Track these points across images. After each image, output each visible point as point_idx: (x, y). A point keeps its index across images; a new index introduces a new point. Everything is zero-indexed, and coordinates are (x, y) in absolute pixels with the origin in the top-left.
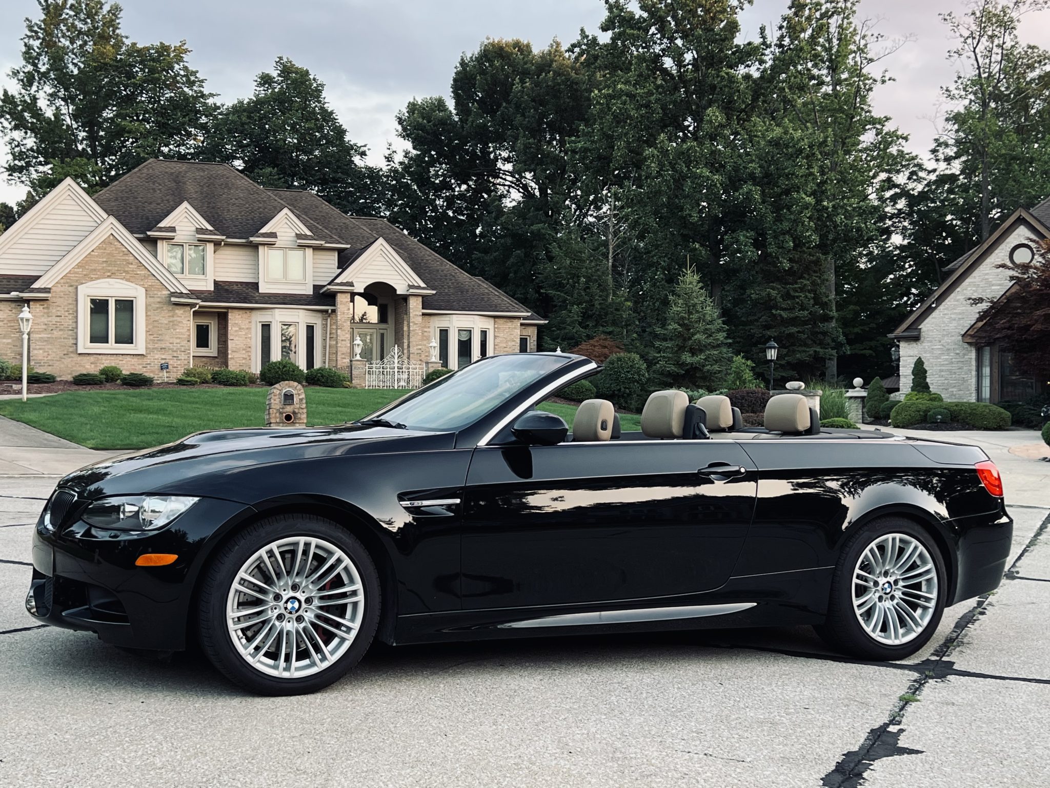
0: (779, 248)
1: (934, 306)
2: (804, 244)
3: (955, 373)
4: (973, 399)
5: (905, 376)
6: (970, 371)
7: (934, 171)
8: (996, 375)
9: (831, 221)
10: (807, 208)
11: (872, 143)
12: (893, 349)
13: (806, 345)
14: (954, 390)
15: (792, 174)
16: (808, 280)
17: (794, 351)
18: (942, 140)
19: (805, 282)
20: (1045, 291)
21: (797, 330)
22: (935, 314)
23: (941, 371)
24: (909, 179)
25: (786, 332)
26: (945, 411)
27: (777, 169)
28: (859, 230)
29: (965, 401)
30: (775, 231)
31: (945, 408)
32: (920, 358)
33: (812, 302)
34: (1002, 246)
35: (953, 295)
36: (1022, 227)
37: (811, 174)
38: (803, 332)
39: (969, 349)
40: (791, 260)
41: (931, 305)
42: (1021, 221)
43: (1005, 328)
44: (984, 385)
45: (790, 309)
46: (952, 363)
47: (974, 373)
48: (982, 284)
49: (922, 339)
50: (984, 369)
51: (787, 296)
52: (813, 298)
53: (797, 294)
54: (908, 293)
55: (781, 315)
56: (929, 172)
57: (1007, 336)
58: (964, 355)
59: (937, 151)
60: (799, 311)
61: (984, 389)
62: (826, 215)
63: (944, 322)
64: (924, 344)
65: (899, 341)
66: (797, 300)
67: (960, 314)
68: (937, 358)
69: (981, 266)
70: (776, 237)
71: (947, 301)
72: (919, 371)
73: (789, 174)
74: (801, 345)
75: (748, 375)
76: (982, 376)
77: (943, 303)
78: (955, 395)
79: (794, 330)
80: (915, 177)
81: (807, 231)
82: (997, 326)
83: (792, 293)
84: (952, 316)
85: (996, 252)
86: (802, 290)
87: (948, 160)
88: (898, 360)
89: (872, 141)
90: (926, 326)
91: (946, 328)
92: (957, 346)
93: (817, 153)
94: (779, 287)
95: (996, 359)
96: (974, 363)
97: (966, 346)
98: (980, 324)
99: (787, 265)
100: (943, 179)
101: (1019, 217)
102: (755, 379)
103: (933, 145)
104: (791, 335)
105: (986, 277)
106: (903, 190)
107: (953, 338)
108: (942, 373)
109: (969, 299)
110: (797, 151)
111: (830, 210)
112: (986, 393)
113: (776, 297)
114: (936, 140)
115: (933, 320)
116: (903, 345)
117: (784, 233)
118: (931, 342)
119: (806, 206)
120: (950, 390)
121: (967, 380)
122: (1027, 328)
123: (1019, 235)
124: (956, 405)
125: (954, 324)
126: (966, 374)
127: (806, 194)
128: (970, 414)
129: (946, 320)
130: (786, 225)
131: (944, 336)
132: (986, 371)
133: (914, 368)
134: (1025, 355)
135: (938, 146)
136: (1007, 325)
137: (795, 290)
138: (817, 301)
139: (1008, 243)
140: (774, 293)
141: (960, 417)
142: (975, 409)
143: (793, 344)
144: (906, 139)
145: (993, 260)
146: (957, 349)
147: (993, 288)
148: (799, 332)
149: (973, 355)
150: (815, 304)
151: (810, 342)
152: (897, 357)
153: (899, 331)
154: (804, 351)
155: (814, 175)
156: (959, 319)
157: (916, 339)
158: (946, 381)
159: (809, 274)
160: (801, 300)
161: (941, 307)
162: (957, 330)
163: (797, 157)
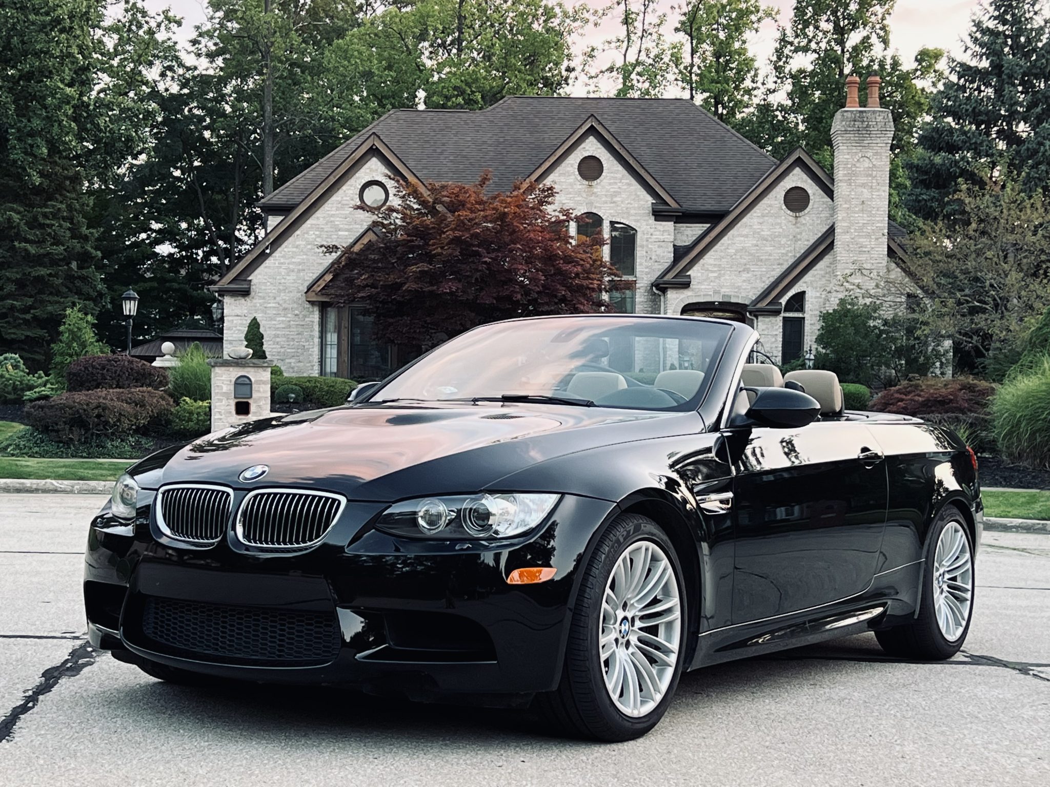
0: (26, 153)
1: (268, 251)
2: (60, 152)
3: (293, 340)
4: (315, 373)
5: (231, 342)
6: (312, 337)
7: (196, 68)
8: (345, 344)
9: (93, 123)
10: (68, 103)
11: (119, 21)
12: (215, 305)
13: (58, 293)
14: (293, 361)
15: (46, 53)
16: (61, 202)
17: (42, 302)
18: (204, 29)
19: (59, 206)
20: (416, 243)
21: (48, 272)
22: (269, 262)
23: (277, 336)
24: (163, 75)
25: (33, 274)
26: (298, 388)
27: (23, 42)
28: (129, 139)
29: (305, 375)
30: (19, 130)
31: (296, 385)
32: (255, 319)
33: (68, 234)
34: (351, 182)
35: (291, 239)
36: (374, 160)
37: (70, 55)
38: (56, 275)
39: (311, 309)
40: (41, 174)
41: (264, 251)
42: (374, 152)
43: (367, 286)
44: (328, 355)
45: (39, 242)
46: (290, 327)
47: (317, 340)
48: (327, 228)
49: (252, 294)
50: (329, 336)
51: (33, 224)
52: (69, 229)
53: (48, 222)
54: (146, 229)
55: (26, 250)
56: (188, 69)
57: (369, 297)
58: (305, 316)
59: (199, 43)
60: (52, 244)
61: (328, 361)
62: (85, 114)
63: (280, 274)
64: (254, 301)
65: (223, 296)
66: (49, 230)
67: (300, 264)
68: (271, 319)
69: (326, 205)
70: (19, 139)
71: (283, 246)
72: (254, 336)
73: (42, 52)
74: (51, 294)
75: (89, 335)
76: (326, 344)
77: (279, 249)
78: (293, 368)
79: (43, 271)
80: (168, 73)
81: (67, 134)
82: (358, 282)
83: (41, 220)
84: (291, 266)
85: (344, 188)
86: (55, 216)
87: (211, 56)
88: (222, 320)
89: (121, 18)
90: (258, 277)
91: (283, 281)
92: (295, 306)
93: (76, 27)
94: (22, 209)
95: (345, 323)
96: (317, 328)
97: (308, 305)
98: (329, 277)
99: (37, 180)
100: (204, 81)
101: (371, 148)
102: (97, 341)
103: (194, 35)
104: (39, 279)
105: (332, 219)
106: (153, 88)
107: (292, 295)
108: (278, 340)
109: (321, 246)
110: (52, 21)
111: (91, 108)
112: (332, 365)
113: (19, 223)
114: (198, 28)
115: (266, 270)
116: (227, 300)
117: (32, 134)
118: (264, 298)
119: (67, 100)
120: (287, 361)
121: (308, 349)
122: (396, 287)
123: (371, 170)
124: (309, 381)
125: (292, 277)
126: (307, 341)
127: (62, 81)
128: (327, 392)
129: (283, 272)
130: (37, 123)
131: (279, 291)
132: (332, 338)
133: (248, 332)
134: (391, 320)
135: (200, 35)
136: (370, 281)
137: (45, 216)
138: (75, 234)
139: (358, 178)
140: (16, 217)
141: (315, 396)
142: (333, 386)
143: (41, 292)
144: (179, 24)
145: (339, 199)
146: (296, 309)
147: (340, 233)
148: (50, 275)
149: (316, 316)
150: (72, 238)
151: (65, 290)
152: (219, 316)
153: (225, 282)
154: (59, 302)
155: (74, 57)
156: (299, 271)
157: (246, 293)
158: (282, 350)
159: (61, 195)
160: (54, 231)
161: (277, 254)
162: (296, 285)
163: (52, 30)
